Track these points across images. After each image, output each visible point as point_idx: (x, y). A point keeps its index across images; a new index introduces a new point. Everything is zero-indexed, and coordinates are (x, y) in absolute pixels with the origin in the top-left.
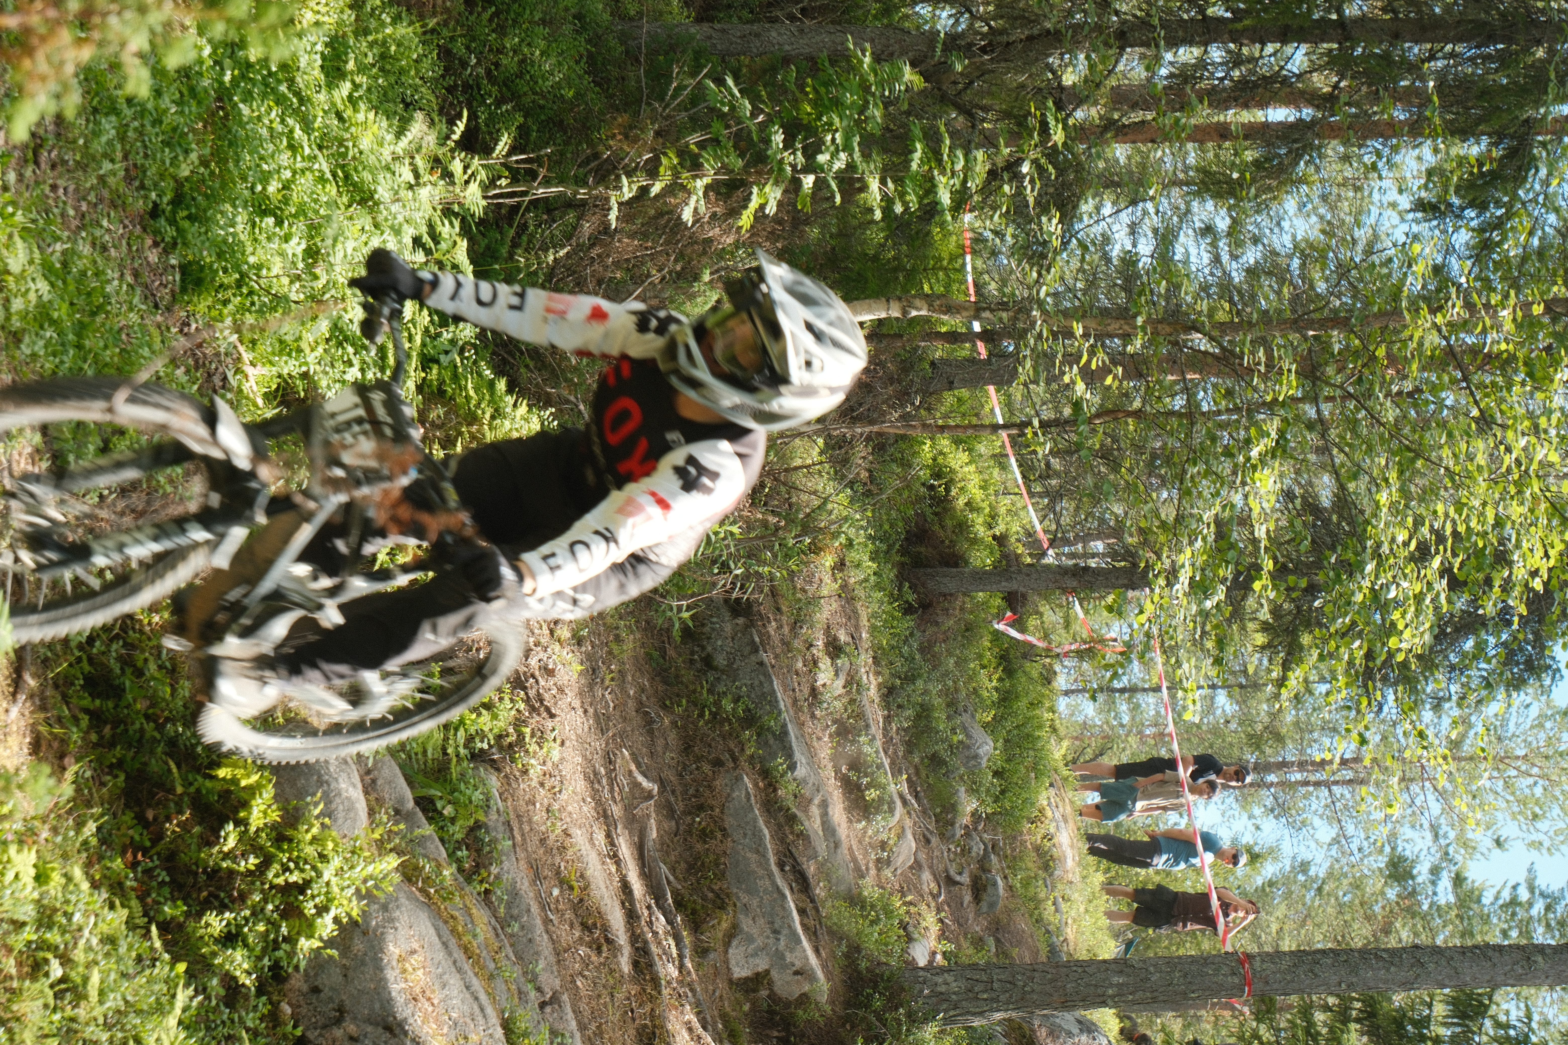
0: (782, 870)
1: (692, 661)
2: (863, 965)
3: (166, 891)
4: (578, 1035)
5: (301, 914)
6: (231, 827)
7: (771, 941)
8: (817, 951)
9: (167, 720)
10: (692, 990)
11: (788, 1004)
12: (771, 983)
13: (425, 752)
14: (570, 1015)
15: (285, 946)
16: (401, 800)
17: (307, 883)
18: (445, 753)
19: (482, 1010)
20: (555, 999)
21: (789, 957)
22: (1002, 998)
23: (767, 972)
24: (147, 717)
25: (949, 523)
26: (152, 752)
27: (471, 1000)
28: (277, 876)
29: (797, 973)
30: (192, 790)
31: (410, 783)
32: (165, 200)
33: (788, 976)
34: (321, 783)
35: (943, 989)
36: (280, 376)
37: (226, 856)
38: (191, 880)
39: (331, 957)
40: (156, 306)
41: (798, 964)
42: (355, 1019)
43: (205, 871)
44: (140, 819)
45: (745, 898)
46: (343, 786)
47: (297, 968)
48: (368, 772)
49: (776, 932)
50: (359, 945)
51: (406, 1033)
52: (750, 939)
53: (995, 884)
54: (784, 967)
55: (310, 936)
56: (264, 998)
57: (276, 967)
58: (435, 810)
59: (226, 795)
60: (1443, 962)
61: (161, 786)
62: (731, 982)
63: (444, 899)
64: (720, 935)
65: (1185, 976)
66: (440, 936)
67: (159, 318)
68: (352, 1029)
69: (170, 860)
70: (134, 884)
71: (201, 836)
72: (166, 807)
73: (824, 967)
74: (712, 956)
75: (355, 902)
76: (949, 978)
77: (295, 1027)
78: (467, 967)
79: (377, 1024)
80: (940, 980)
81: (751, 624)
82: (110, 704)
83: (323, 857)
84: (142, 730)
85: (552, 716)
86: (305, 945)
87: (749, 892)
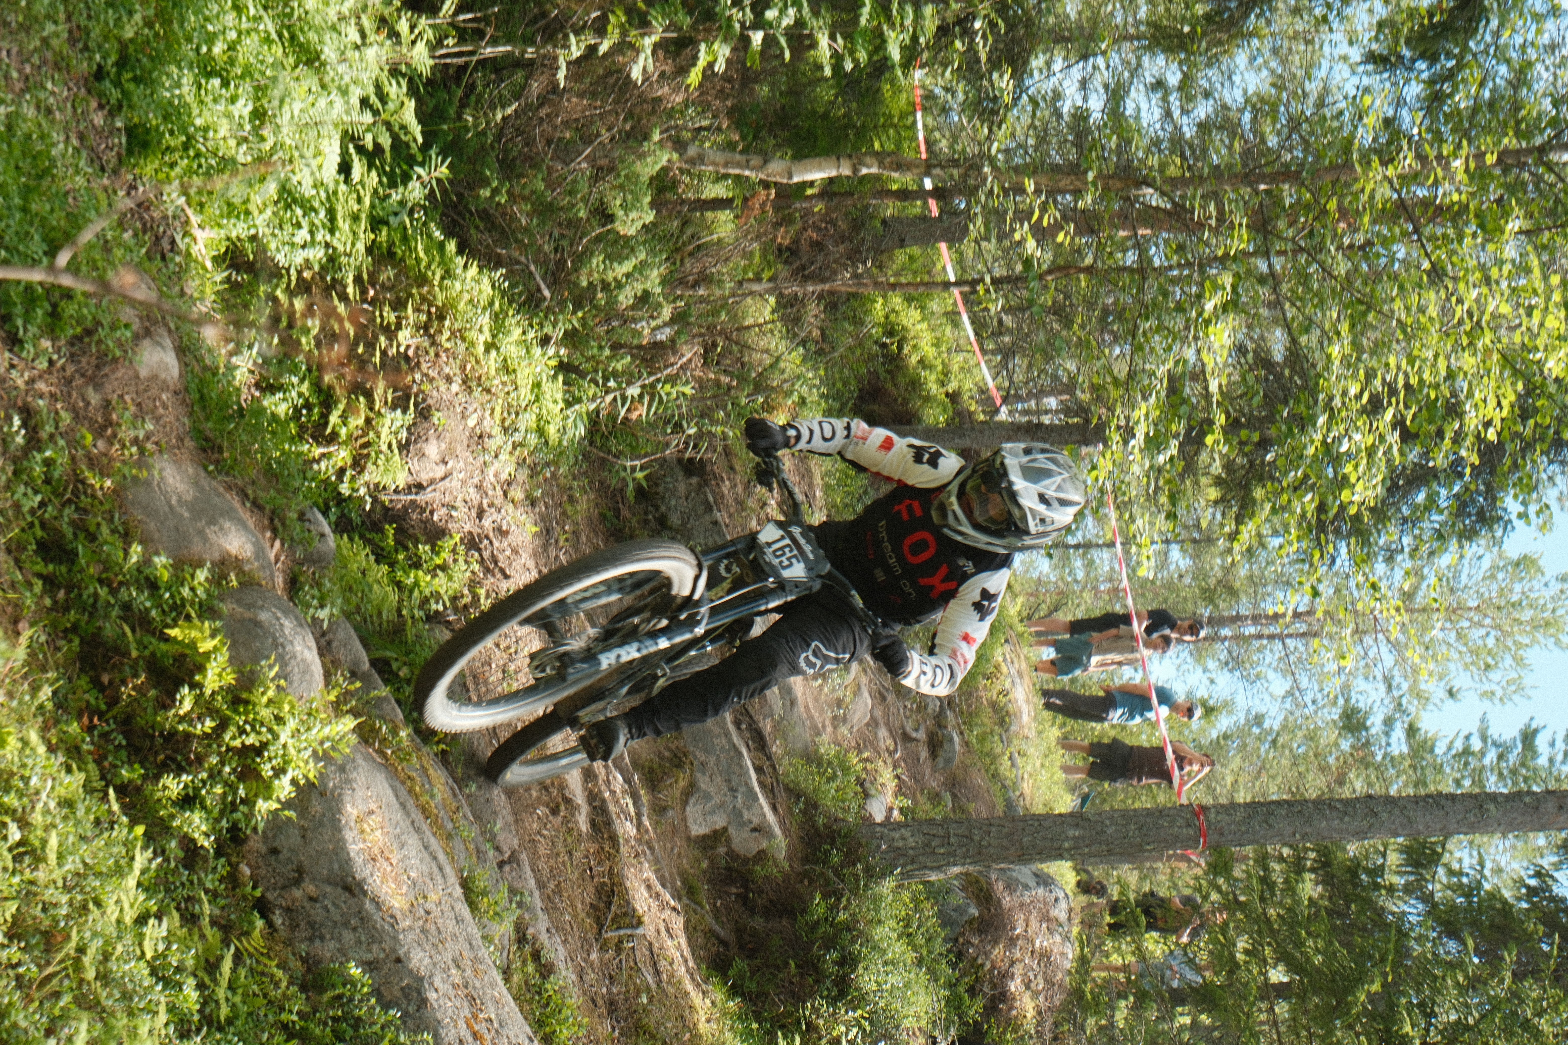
0: (738, 728)
1: (646, 521)
2: (820, 821)
3: (123, 754)
4: (537, 893)
5: (258, 776)
6: (186, 690)
7: (728, 799)
8: (774, 808)
9: (121, 584)
10: (651, 848)
11: (745, 861)
12: (728, 840)
13: (380, 614)
14: (529, 874)
15: (243, 808)
16: (357, 662)
17: (264, 745)
18: (400, 615)
19: (441, 869)
20: (513, 858)
21: (746, 815)
22: (959, 852)
23: (725, 829)
24: (101, 581)
25: (902, 381)
26: (106, 616)
27: (429, 860)
28: (233, 738)
29: (754, 830)
30: (147, 653)
31: (366, 646)
32: (110, 62)
33: (746, 833)
34: (275, 645)
35: (900, 844)
36: (228, 239)
37: (182, 719)
38: (148, 743)
39: (289, 819)
40: (103, 169)
41: (756, 821)
42: (314, 879)
43: (161, 734)
44: (96, 683)
45: (701, 756)
46: (298, 648)
47: (255, 829)
48: (324, 634)
49: (733, 790)
50: (316, 807)
51: (365, 893)
52: (707, 797)
53: (951, 740)
54: (742, 824)
55: (268, 798)
56: (223, 860)
57: (234, 828)
58: (391, 672)
59: (181, 659)
60: (1397, 811)
61: (116, 650)
62: (689, 839)
63: (401, 760)
64: (677, 794)
65: (1141, 828)
66: (397, 797)
67: (106, 181)
68: (311, 889)
69: (126, 723)
70: (91, 748)
71: (157, 700)
72: (120, 671)
73: (782, 823)
74: (670, 813)
75: (312, 764)
76: (906, 833)
77: (254, 888)
78: (425, 827)
79: (336, 885)
80: (897, 835)
81: (704, 483)
82: (64, 569)
83: (279, 720)
84: (96, 595)
85: (507, 577)
86: (263, 806)
87: (706, 750)
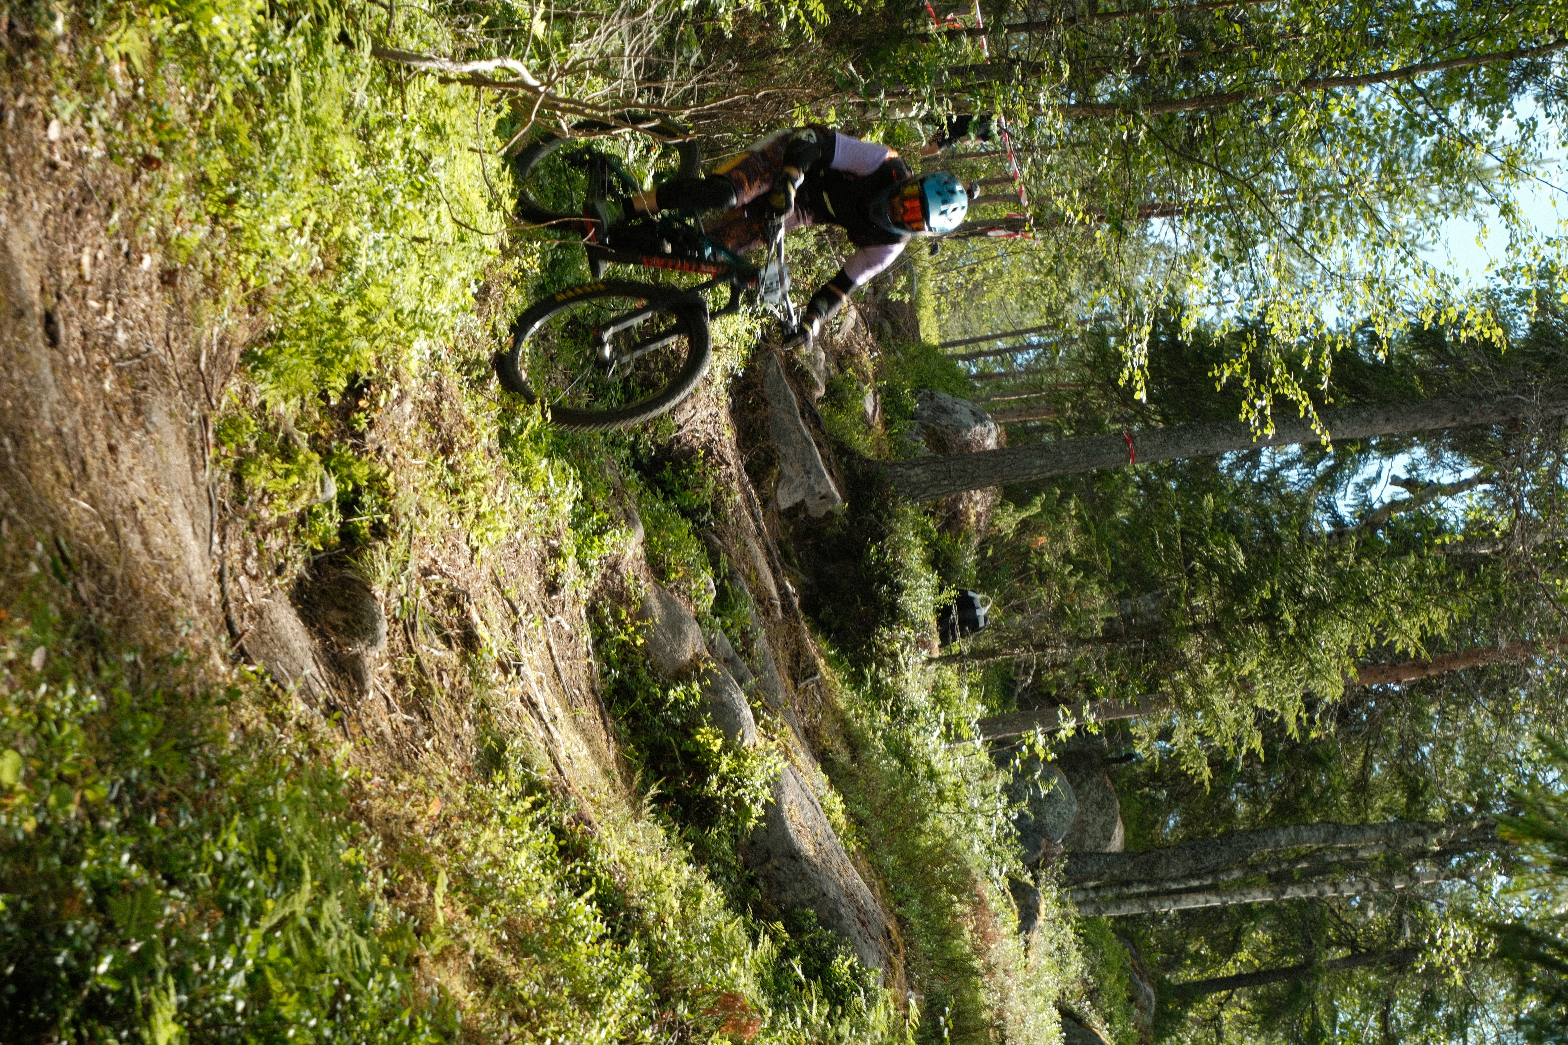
0: (805, 420)
6: (713, 775)
7: (805, 479)
11: (818, 520)
12: (806, 509)
21: (817, 489)
23: (803, 501)
29: (822, 498)
33: (817, 501)
39: (761, 826)
41: (823, 492)
42: (775, 856)
45: (783, 449)
49: (808, 472)
51: (801, 856)
52: (791, 481)
54: (814, 495)
55: (751, 819)
62: (781, 514)
64: (773, 484)
65: (1087, 455)
74: (771, 502)
75: (767, 789)
79: (787, 857)
87: (786, 444)
